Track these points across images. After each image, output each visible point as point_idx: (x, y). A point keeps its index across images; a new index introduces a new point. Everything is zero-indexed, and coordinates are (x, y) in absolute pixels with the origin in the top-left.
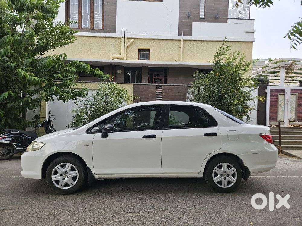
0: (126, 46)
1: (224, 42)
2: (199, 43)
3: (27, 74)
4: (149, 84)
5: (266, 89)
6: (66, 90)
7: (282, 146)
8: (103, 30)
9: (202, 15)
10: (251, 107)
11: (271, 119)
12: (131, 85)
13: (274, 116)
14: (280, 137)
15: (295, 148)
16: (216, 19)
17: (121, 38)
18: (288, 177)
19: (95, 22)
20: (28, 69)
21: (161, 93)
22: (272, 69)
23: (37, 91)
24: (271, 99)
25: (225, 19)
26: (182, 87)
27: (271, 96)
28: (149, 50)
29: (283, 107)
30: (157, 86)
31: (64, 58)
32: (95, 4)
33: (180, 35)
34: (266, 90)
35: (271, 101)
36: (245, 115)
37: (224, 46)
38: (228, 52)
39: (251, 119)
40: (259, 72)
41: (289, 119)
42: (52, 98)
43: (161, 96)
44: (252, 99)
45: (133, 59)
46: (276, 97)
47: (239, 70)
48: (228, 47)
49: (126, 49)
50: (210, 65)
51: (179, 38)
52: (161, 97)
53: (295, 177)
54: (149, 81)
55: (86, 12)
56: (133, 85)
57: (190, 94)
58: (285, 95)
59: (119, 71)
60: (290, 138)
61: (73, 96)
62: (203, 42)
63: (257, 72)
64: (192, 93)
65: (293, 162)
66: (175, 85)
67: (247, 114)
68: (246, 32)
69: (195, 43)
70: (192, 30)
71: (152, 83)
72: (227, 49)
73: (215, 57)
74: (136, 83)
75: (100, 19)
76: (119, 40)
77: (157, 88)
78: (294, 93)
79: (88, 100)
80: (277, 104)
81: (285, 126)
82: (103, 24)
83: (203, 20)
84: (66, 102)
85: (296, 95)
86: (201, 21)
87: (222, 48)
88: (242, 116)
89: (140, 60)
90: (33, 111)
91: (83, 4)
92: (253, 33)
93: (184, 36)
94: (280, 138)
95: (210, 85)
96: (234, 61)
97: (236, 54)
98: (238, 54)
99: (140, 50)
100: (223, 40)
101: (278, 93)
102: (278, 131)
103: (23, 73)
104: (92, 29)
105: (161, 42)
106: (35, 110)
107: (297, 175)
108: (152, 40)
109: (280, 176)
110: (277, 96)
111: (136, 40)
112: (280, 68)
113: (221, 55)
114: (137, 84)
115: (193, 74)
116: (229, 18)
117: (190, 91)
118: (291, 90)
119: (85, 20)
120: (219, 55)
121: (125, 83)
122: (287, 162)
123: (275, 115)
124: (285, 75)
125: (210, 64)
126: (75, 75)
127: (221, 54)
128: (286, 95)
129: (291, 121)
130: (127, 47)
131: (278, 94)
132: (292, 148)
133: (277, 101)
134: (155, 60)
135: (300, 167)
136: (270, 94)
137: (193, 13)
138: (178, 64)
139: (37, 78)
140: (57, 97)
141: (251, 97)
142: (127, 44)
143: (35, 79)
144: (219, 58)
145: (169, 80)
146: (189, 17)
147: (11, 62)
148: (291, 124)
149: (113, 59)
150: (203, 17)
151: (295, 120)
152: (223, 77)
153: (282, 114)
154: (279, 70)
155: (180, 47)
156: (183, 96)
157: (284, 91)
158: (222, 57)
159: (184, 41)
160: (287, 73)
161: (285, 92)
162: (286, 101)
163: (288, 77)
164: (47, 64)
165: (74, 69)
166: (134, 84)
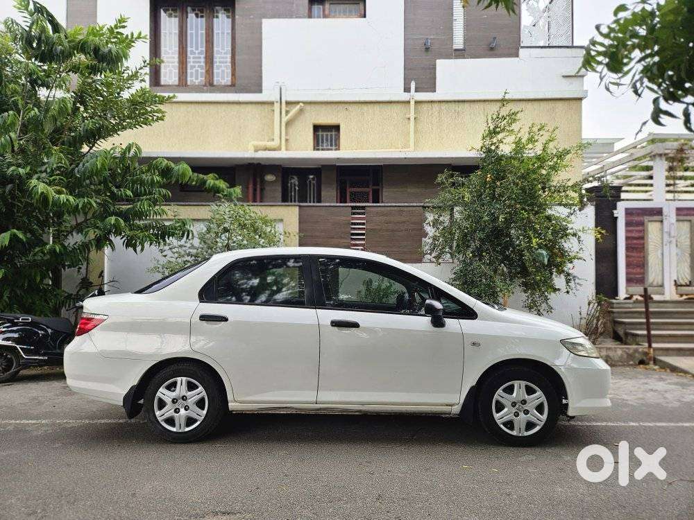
0: (285, 119)
1: (503, 102)
2: (453, 106)
3: (51, 191)
4: (338, 204)
5: (616, 209)
6: (142, 222)
7: (654, 345)
8: (233, 87)
9: (458, 42)
10: (572, 254)
11: (629, 281)
12: (293, 208)
13: (637, 274)
14: (648, 323)
15: (688, 353)
16: (492, 49)
17: (272, 103)
18: (646, 424)
19: (215, 71)
20: (54, 180)
21: (363, 224)
22: (635, 160)
23: (79, 228)
24: (627, 231)
25: (513, 50)
26: (411, 209)
27: (628, 224)
28: (337, 128)
29: (660, 252)
30: (353, 208)
31: (136, 153)
32: (215, 31)
33: (407, 90)
34: (615, 212)
35: (627, 238)
36: (560, 272)
37: (504, 112)
38: (515, 127)
39: (577, 281)
40: (605, 169)
41: (675, 281)
42: (111, 241)
43: (364, 232)
44: (575, 235)
45: (302, 149)
46: (641, 228)
47: (541, 167)
48: (513, 114)
49: (283, 128)
50: (473, 156)
51: (406, 97)
52: (363, 234)
53: (664, 424)
54: (339, 199)
55: (197, 49)
56: (298, 207)
57: (430, 225)
58: (662, 221)
59: (270, 178)
60: (675, 327)
61: (156, 236)
62: (461, 105)
63: (602, 168)
64: (435, 223)
65: (673, 387)
66: (395, 204)
67: (565, 269)
68: (564, 77)
69: (444, 106)
70: (435, 78)
71: (346, 202)
72: (512, 117)
73: (484, 138)
74: (310, 202)
75: (226, 62)
76: (267, 108)
77: (354, 214)
78: (685, 218)
79: (186, 245)
80: (644, 244)
81: (667, 297)
82: (233, 75)
83: (460, 54)
84: (139, 249)
85: (690, 221)
86: (457, 57)
87: (500, 116)
88: (552, 274)
89: (318, 150)
90: (76, 269)
91: (189, 32)
92: (581, 79)
93: (416, 91)
94: (648, 326)
95: (473, 202)
96: (530, 146)
97: (535, 129)
98: (539, 130)
99: (317, 128)
100: (500, 97)
101: (646, 219)
102: (644, 310)
103: (41, 187)
104: (210, 85)
105: (365, 108)
106: (80, 268)
107: (670, 421)
108: (343, 105)
109: (624, 422)
110: (642, 224)
111: (308, 108)
112: (653, 157)
113: (499, 133)
114: (312, 204)
115: (436, 177)
116: (522, 47)
117: (430, 217)
118: (678, 209)
119: (195, 67)
120: (493, 133)
121: (283, 204)
122: (660, 386)
123: (639, 270)
124: (667, 173)
125: (473, 154)
126: (164, 191)
127: (498, 130)
128: (665, 222)
129: (681, 286)
130: (288, 124)
131: (646, 221)
132: (680, 352)
133: (642, 238)
134: (352, 149)
135: (688, 398)
136: (626, 220)
137: (438, 39)
138: (402, 156)
139: (71, 198)
140: (123, 239)
141: (572, 229)
142: (286, 115)
143: (67, 200)
144: (495, 140)
145: (386, 193)
146: (427, 49)
147: (19, 166)
148: (682, 293)
149: (256, 151)
150: (461, 47)
151: (690, 282)
152: (501, 184)
153: (658, 268)
154: (651, 164)
155: (409, 119)
156: (413, 230)
157: (658, 212)
158: (500, 136)
159: (416, 102)
160: (671, 169)
161: (662, 215)
162: (666, 237)
163: (675, 178)
164: (97, 167)
165: (157, 178)
166: (300, 206)
